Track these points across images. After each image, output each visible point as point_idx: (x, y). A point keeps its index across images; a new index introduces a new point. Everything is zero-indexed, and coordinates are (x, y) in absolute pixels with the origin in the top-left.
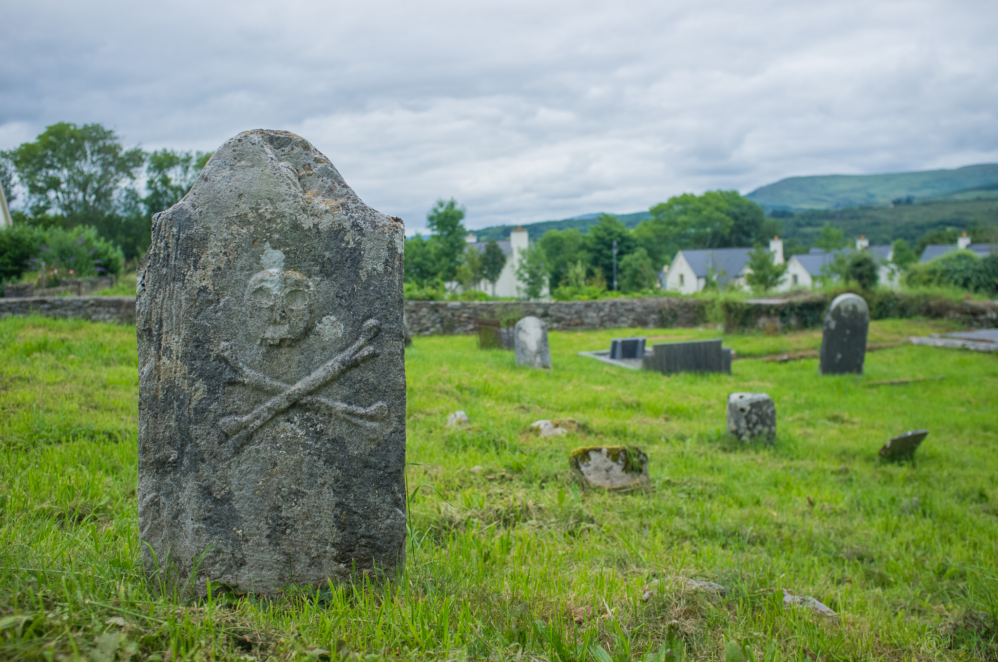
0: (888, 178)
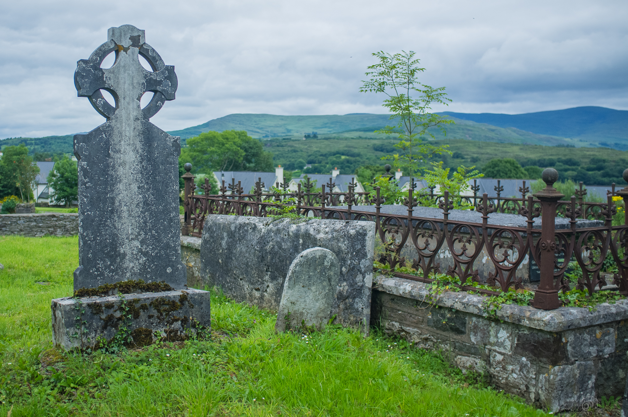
0: (300, 119)
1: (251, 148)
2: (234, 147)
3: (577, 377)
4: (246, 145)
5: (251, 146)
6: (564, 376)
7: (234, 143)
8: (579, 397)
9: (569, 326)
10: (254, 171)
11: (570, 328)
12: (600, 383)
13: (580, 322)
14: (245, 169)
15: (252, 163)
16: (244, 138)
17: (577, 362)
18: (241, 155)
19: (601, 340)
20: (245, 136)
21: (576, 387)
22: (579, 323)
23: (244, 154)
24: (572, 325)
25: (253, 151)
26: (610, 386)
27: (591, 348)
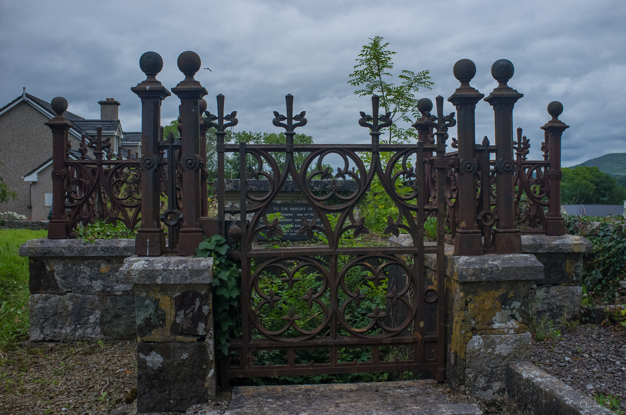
1: (602, 182)
2: (584, 182)
3: (70, 308)
4: (597, 180)
5: (603, 180)
6: (47, 305)
7: (584, 178)
8: (75, 330)
9: (45, 254)
10: (607, 204)
11: (47, 255)
12: (105, 320)
13: (63, 251)
14: (598, 202)
15: (606, 197)
16: (596, 173)
17: (68, 294)
18: (591, 189)
19: (109, 275)
20: (597, 171)
21: (69, 319)
22: (61, 251)
23: (594, 187)
24: (49, 252)
25: (604, 185)
26: (121, 325)
27: (94, 282)
